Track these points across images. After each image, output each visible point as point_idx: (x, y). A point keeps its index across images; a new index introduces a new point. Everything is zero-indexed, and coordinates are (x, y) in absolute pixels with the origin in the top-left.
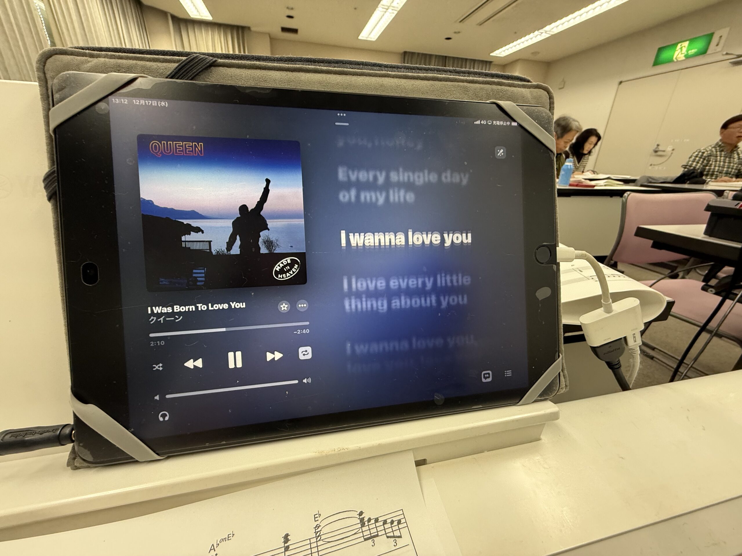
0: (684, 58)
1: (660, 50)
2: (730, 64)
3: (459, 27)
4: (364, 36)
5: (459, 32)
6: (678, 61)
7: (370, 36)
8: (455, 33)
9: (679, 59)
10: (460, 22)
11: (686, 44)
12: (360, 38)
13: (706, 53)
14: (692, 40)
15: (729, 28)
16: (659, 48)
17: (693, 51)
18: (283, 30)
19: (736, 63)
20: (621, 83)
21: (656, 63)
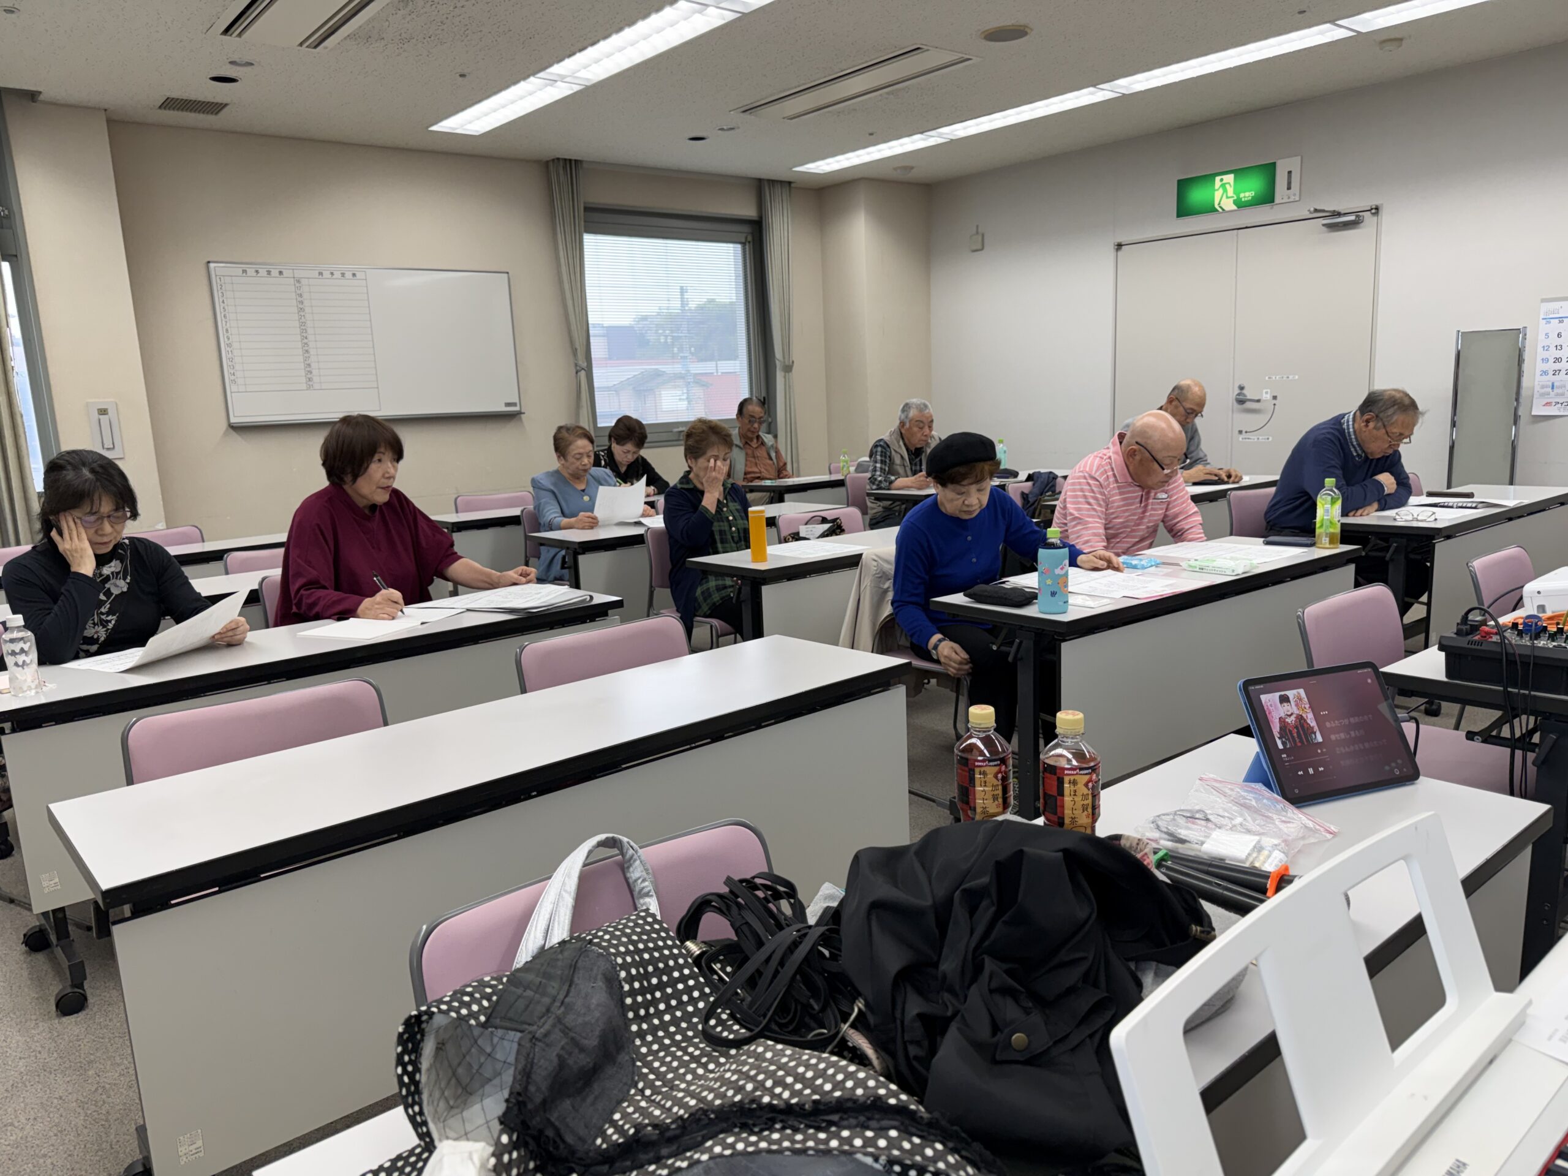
0: (1235, 208)
1: (1183, 185)
2: (1324, 229)
3: (734, 120)
5: (731, 129)
6: (1225, 211)
7: (468, 126)
8: (721, 130)
9: (1226, 209)
10: (746, 111)
11: (1229, 178)
12: (434, 128)
13: (1273, 201)
14: (1238, 172)
15: (1299, 158)
16: (1179, 181)
17: (1247, 194)
18: (170, 104)
19: (1333, 227)
20: (1119, 246)
21: (1182, 212)
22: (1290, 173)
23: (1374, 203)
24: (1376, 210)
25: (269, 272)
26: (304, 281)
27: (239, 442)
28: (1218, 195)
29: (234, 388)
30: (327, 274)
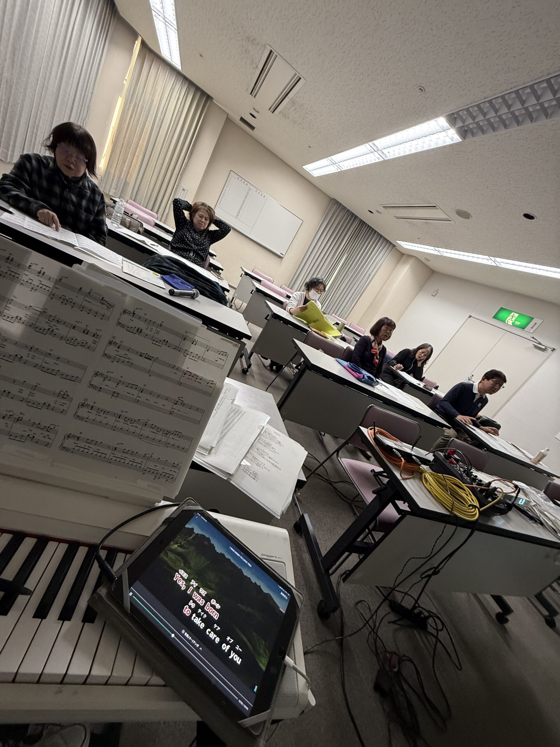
0: (511, 324)
1: (502, 309)
2: (533, 346)
3: (381, 209)
4: (308, 167)
5: (380, 213)
6: (507, 324)
7: (312, 171)
8: (377, 211)
9: (508, 323)
10: (384, 207)
11: (516, 315)
12: (303, 167)
13: (524, 329)
14: (520, 315)
15: (542, 321)
17: (518, 322)
18: (242, 119)
19: (536, 347)
20: (470, 316)
21: (495, 317)
22: (536, 323)
23: (555, 348)
25: (244, 182)
26: (251, 190)
28: (509, 318)
30: (258, 192)
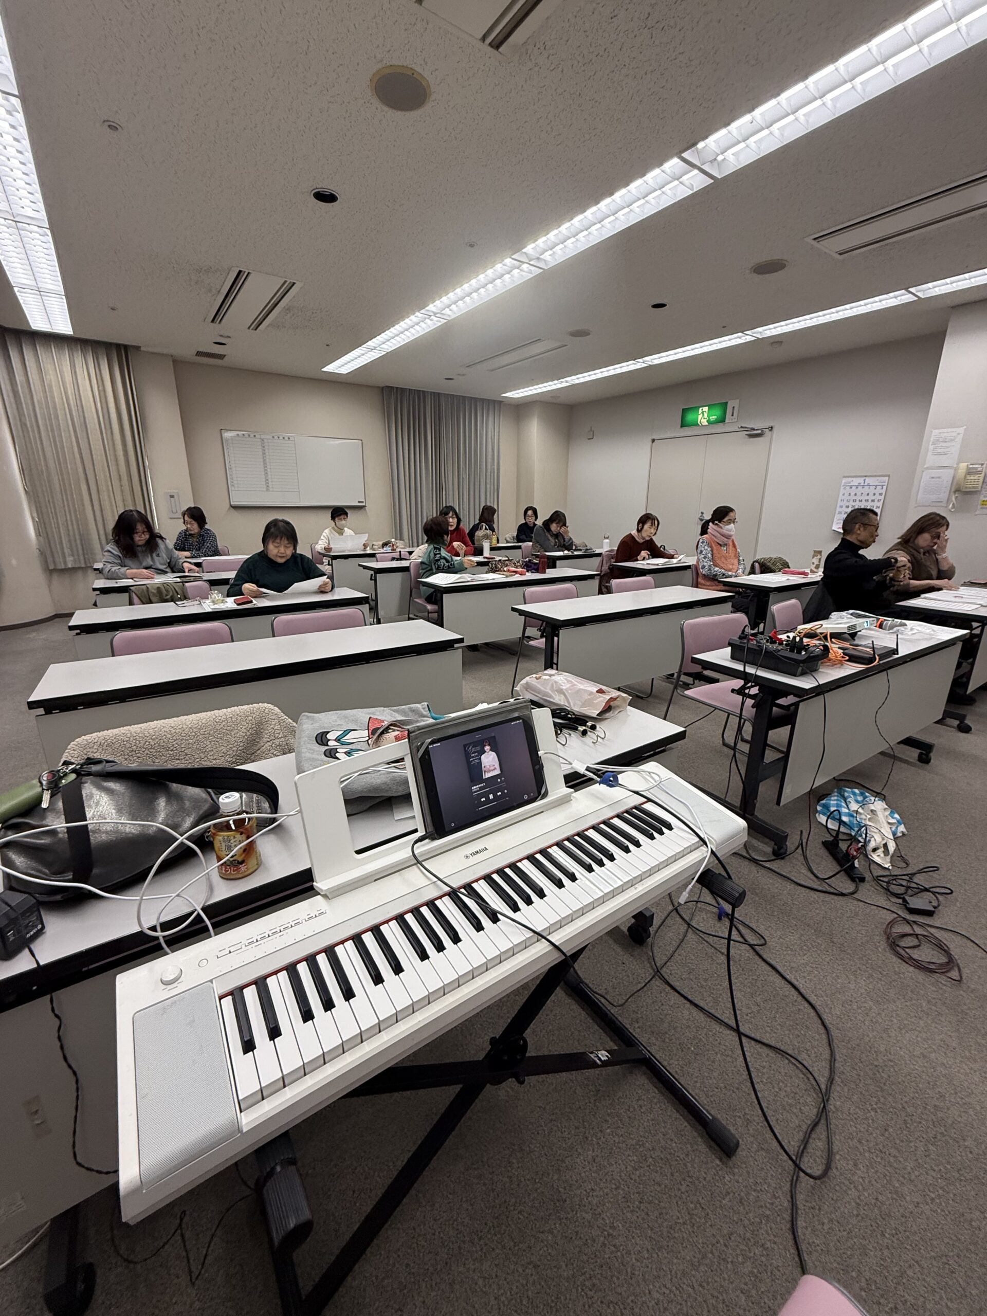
0: (707, 424)
1: (685, 411)
2: (747, 436)
3: (463, 371)
4: (330, 368)
5: (463, 375)
6: (702, 426)
7: (339, 369)
8: (459, 375)
9: (703, 424)
10: (467, 367)
11: (706, 409)
12: (324, 369)
13: (724, 421)
14: (710, 406)
15: (738, 401)
16: (683, 410)
17: (713, 417)
18: (199, 354)
19: (751, 436)
20: (653, 440)
21: (683, 425)
22: (733, 407)
23: (771, 425)
24: (771, 428)
25: (249, 436)
26: (265, 441)
27: (236, 514)
28: (700, 417)
29: (233, 489)
30: (276, 437)
